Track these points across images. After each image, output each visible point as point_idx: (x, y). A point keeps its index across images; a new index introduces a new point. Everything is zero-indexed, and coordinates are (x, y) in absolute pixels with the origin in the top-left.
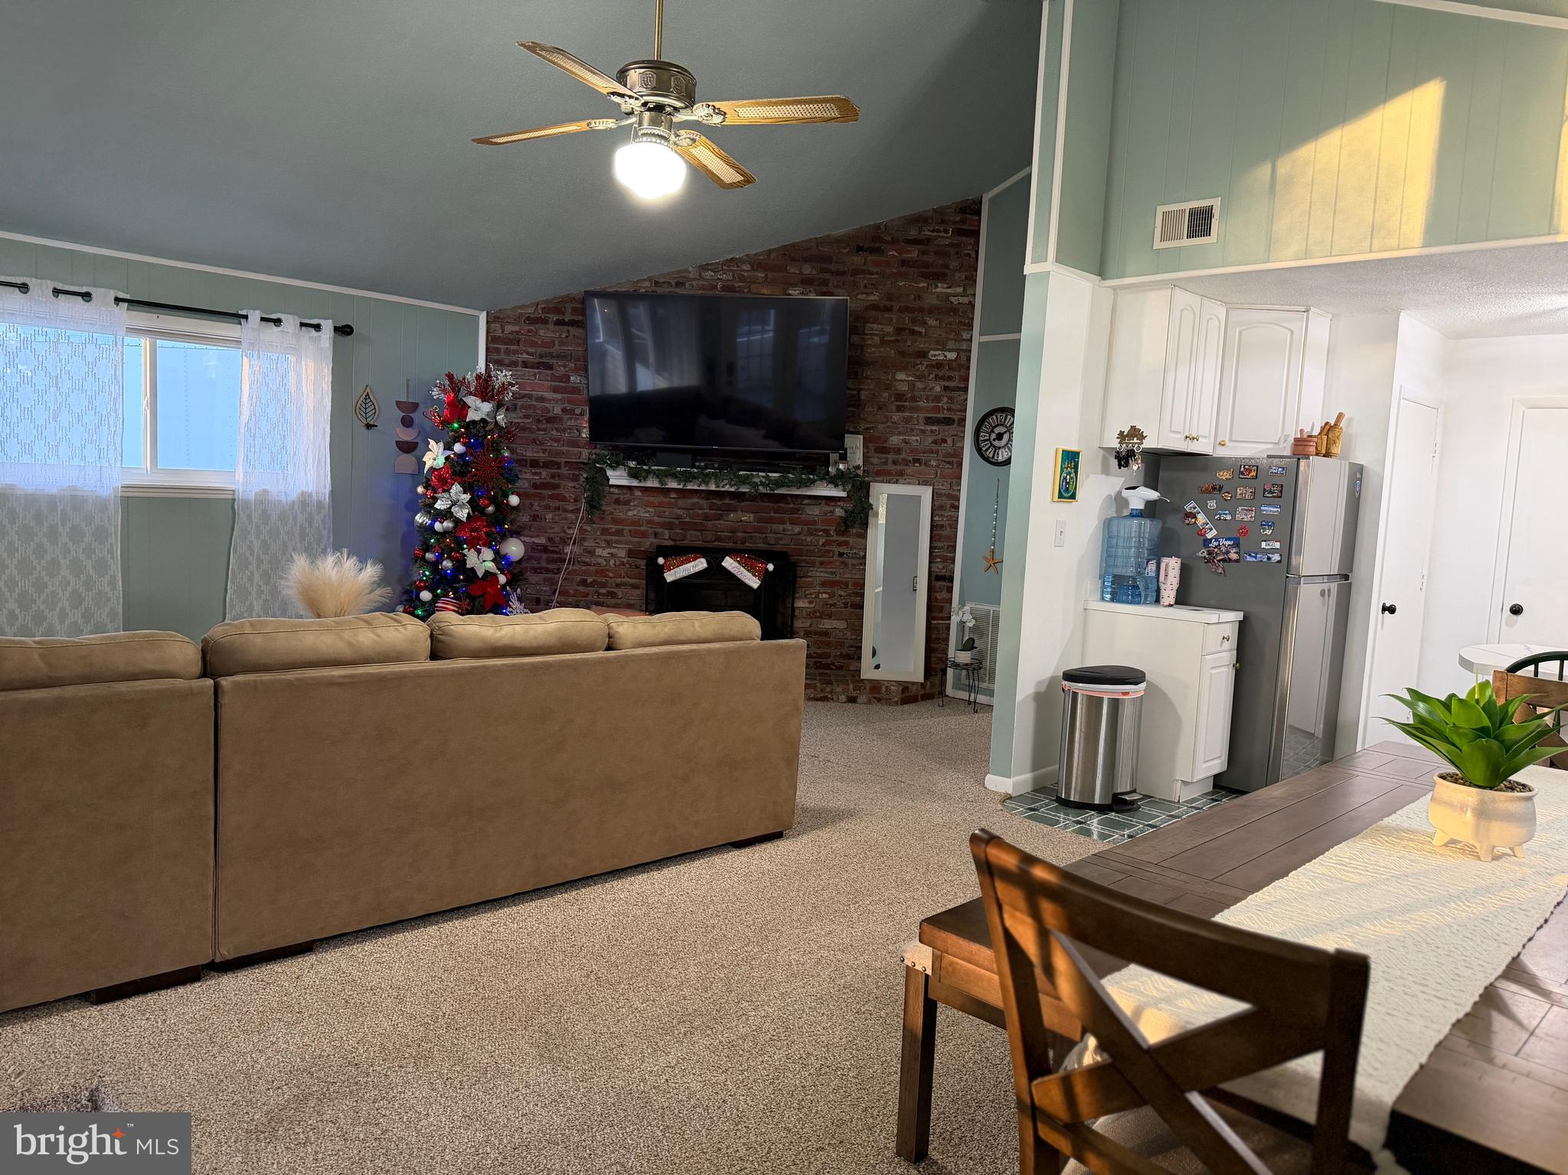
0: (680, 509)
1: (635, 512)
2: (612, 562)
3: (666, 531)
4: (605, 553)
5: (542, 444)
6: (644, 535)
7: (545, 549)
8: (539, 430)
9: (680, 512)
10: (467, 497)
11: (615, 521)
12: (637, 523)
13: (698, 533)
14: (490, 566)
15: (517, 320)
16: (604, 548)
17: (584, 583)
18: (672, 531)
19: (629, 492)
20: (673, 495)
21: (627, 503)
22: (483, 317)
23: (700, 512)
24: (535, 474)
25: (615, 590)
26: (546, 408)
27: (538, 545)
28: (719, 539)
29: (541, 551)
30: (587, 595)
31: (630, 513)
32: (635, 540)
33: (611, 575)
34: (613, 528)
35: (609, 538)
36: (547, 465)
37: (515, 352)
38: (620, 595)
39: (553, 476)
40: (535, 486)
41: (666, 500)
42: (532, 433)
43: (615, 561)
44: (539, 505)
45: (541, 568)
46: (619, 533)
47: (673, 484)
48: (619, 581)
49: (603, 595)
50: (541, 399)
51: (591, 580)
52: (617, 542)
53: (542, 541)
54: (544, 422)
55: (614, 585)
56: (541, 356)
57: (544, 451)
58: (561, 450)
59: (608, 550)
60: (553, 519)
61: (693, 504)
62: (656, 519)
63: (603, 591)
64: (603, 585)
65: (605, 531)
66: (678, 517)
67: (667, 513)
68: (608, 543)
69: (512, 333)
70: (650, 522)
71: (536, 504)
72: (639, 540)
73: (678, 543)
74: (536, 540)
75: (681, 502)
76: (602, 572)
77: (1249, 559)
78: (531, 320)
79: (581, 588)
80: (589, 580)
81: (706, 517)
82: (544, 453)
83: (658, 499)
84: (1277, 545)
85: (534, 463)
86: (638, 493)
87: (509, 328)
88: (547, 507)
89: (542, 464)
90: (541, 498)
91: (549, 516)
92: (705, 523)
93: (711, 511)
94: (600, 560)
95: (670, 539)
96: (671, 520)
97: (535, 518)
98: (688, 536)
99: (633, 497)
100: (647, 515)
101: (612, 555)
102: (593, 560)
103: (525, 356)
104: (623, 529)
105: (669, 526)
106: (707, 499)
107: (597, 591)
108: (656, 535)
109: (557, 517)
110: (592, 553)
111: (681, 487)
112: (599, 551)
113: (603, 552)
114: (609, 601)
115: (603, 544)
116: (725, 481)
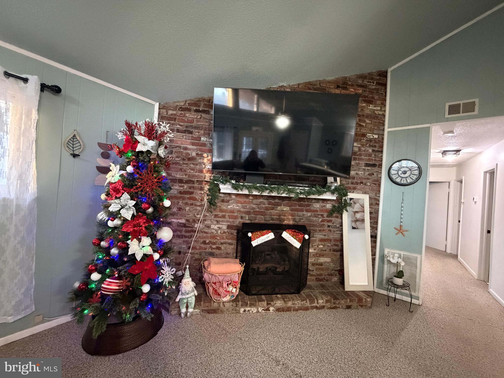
0: (254, 204)
1: (232, 206)
2: (219, 232)
3: (247, 216)
4: (216, 227)
5: (185, 171)
6: (236, 217)
7: (184, 225)
8: (184, 164)
9: (254, 206)
10: (134, 202)
11: (221, 211)
12: (232, 211)
13: (263, 217)
14: (148, 250)
15: (175, 108)
16: (215, 225)
17: (204, 243)
18: (250, 216)
19: (228, 196)
20: (251, 198)
21: (228, 202)
22: (157, 106)
23: (264, 206)
24: (181, 186)
25: (220, 246)
26: (188, 153)
27: (181, 223)
28: (272, 219)
29: (182, 226)
30: (206, 249)
31: (229, 207)
32: (231, 220)
33: (218, 238)
34: (221, 214)
35: (218, 219)
36: (188, 182)
38: (223, 248)
39: (190, 188)
40: (180, 193)
41: (247, 200)
42: (181, 166)
43: (221, 231)
44: (182, 203)
45: (182, 235)
46: (224, 217)
47: (255, 193)
48: (222, 241)
49: (214, 249)
50: (186, 149)
51: (208, 241)
52: (222, 221)
53: (183, 221)
54: (187, 160)
55: (220, 243)
56: (187, 127)
57: (186, 175)
58: (195, 175)
59: (218, 226)
60: (189, 210)
61: (261, 202)
62: (242, 210)
64: (214, 244)
65: (216, 216)
66: (253, 209)
67: (248, 207)
68: (218, 222)
69: (172, 115)
70: (239, 211)
71: (181, 202)
72: (233, 220)
73: (253, 222)
74: (180, 221)
75: (255, 201)
76: (214, 237)
78: (182, 109)
79: (203, 245)
80: (207, 242)
81: (267, 209)
82: (186, 176)
83: (243, 200)
85: (181, 181)
86: (233, 197)
87: (170, 112)
88: (186, 204)
89: (184, 181)
90: (184, 199)
91: (187, 208)
92: (266, 211)
93: (269, 206)
94: (213, 231)
95: (249, 219)
96: (250, 210)
97: (180, 209)
98: (258, 218)
99: (231, 199)
100: (238, 208)
101: (219, 228)
102: (210, 231)
103: (178, 126)
104: (226, 215)
105: (248, 213)
106: (267, 200)
107: (211, 247)
108: (242, 218)
109: (191, 209)
110: (209, 227)
111: (259, 194)
112: (212, 226)
113: (214, 227)
114: (217, 252)
115: (215, 223)
116: (282, 191)
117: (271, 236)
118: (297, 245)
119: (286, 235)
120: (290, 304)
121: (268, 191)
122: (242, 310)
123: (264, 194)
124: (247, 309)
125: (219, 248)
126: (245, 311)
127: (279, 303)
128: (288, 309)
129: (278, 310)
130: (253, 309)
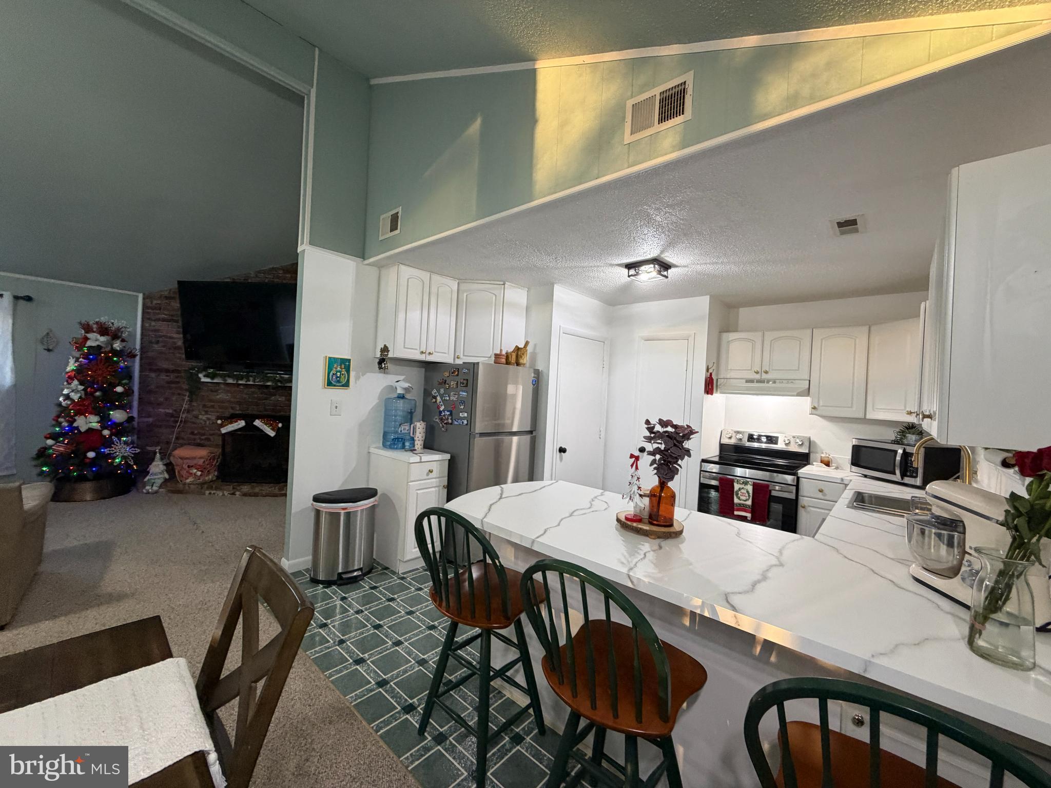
0: (245, 394)
1: (221, 396)
2: (208, 422)
4: (204, 418)
7: (172, 415)
8: (169, 353)
9: (245, 396)
10: (82, 387)
11: (211, 401)
12: (223, 402)
13: (255, 407)
14: (95, 425)
15: (160, 297)
16: (203, 415)
17: (192, 433)
20: (243, 387)
21: (216, 391)
22: (141, 296)
23: (256, 396)
24: (167, 376)
26: (174, 342)
28: (266, 410)
30: (194, 440)
31: (218, 397)
32: (221, 410)
35: (206, 409)
36: (173, 371)
37: (159, 314)
39: (177, 377)
40: (168, 383)
41: (238, 389)
46: (213, 407)
47: (230, 381)
48: (212, 432)
49: (203, 440)
50: (171, 338)
52: (211, 412)
53: (170, 411)
56: (172, 316)
57: (172, 364)
59: (206, 416)
60: (176, 399)
62: (232, 399)
63: (203, 437)
64: (204, 434)
65: (204, 406)
67: (238, 397)
68: (206, 412)
69: (156, 304)
70: (229, 402)
73: (244, 413)
74: (167, 411)
75: (245, 391)
77: (456, 423)
78: (166, 298)
80: (196, 432)
81: (260, 398)
83: (232, 389)
84: (466, 415)
85: (167, 371)
86: (222, 386)
87: (155, 302)
92: (259, 402)
93: (262, 396)
94: (202, 421)
96: (240, 400)
97: (166, 399)
101: (208, 419)
102: (198, 421)
103: (164, 316)
105: (239, 403)
107: (200, 438)
108: (232, 408)
110: (197, 417)
111: (235, 382)
112: (200, 417)
113: (203, 417)
114: (207, 443)
115: (203, 413)
116: (258, 380)
117: (242, 423)
118: (272, 434)
119: (257, 423)
120: (257, 490)
121: (245, 379)
122: (207, 492)
123: (240, 382)
124: (212, 492)
125: (208, 439)
126: (210, 493)
127: (246, 488)
128: (256, 495)
129: (245, 495)
130: (218, 492)
